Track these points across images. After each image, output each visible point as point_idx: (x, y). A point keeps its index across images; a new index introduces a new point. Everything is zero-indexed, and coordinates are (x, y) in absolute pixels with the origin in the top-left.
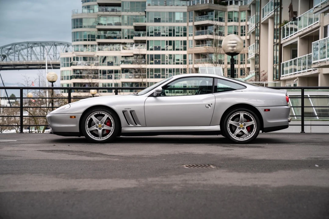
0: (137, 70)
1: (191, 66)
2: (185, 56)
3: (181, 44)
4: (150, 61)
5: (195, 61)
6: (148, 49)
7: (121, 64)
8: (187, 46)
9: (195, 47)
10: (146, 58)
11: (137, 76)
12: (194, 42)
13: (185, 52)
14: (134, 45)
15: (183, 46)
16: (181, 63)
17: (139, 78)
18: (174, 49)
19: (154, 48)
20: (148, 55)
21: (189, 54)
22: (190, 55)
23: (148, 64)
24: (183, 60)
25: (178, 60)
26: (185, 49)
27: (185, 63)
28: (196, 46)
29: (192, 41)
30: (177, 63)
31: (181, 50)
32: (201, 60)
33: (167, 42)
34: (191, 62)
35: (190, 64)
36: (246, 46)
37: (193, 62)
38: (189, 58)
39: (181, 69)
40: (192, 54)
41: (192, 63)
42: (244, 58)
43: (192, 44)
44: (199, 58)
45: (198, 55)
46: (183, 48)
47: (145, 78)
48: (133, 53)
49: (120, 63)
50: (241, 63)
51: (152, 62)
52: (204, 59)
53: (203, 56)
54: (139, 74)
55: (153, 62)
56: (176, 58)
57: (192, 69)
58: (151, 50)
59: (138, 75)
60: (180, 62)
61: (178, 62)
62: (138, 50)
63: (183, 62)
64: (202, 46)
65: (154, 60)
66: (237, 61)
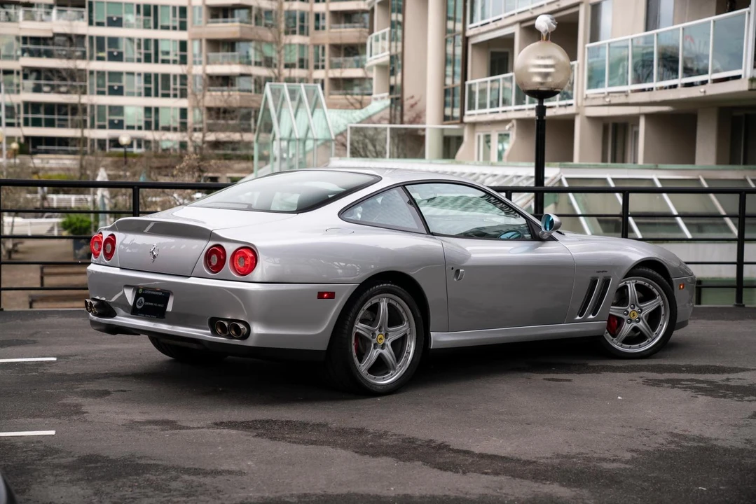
0: (64, 74)
1: (197, 70)
2: (183, 45)
3: (174, 15)
4: (97, 52)
5: (207, 58)
6: (91, 23)
7: (23, 55)
8: (189, 20)
9: (208, 22)
10: (87, 44)
11: (63, 89)
12: (204, 10)
13: (183, 35)
14: (54, 12)
15: (178, 18)
16: (175, 62)
17: (67, 92)
18: (156, 27)
19: (105, 21)
20: (91, 38)
21: (193, 40)
22: (196, 44)
23: (91, 58)
24: (178, 53)
25: (167, 53)
26: (183, 27)
27: (183, 60)
28: (210, 20)
29: (200, 8)
30: (164, 61)
31: (175, 28)
32: (224, 57)
33: (138, 6)
34: (197, 59)
35: (195, 63)
36: (327, 28)
37: (203, 59)
38: (194, 49)
39: (175, 76)
40: (201, 40)
41: (200, 63)
42: (323, 55)
43: (200, 16)
44: (218, 51)
45: (217, 45)
46: (177, 24)
47: (84, 93)
48: (51, 30)
49: (19, 53)
50: (317, 67)
51: (101, 54)
52: (230, 54)
53: (226, 47)
54: (69, 83)
55: (105, 54)
56: (162, 47)
57: (202, 77)
58: (100, 24)
59: (66, 85)
60: (171, 57)
61: (166, 57)
62: (66, 22)
63: (178, 58)
64: (224, 22)
65: (107, 49)
66: (307, 61)
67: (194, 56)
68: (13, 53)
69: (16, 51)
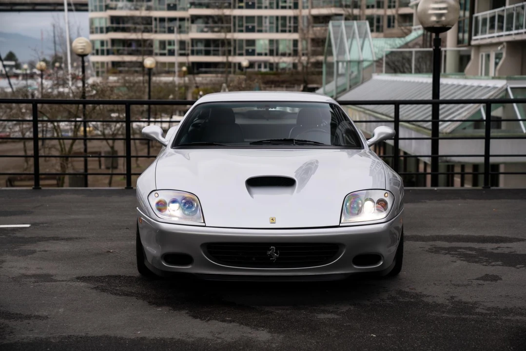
0: (216, 19)
1: (305, 12)
4: (239, 3)
5: (312, 3)
7: (190, 8)
11: (216, 29)
16: (290, 8)
17: (219, 32)
23: (234, 8)
24: (293, 1)
25: (285, 2)
27: (296, 6)
30: (284, 8)
32: (323, 2)
34: (305, 5)
35: (304, 8)
37: (309, 4)
39: (290, 17)
41: (307, 7)
47: (230, 31)
49: (189, 6)
50: (389, 7)
51: (241, 4)
54: (220, 25)
55: (243, 4)
57: (307, 17)
59: (218, 27)
60: (287, 5)
61: (284, 5)
63: (292, 5)
65: (244, 1)
66: (383, 3)
67: (303, 2)
68: (185, 6)
69: (187, 5)
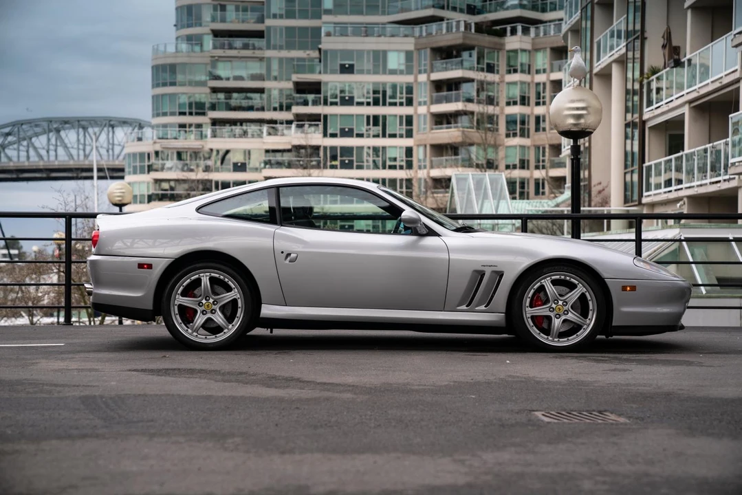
1: (422, 174)
2: (409, 151)
3: (401, 124)
4: (331, 162)
5: (431, 161)
6: (325, 135)
7: (265, 168)
8: (415, 127)
9: (432, 129)
10: (321, 154)
12: (429, 118)
13: (408, 142)
14: (293, 126)
15: (404, 127)
16: (401, 167)
18: (384, 136)
19: (338, 132)
20: (325, 148)
21: (418, 146)
22: (421, 150)
23: (325, 167)
24: (404, 158)
25: (395, 159)
26: (409, 134)
27: (410, 165)
28: (435, 127)
29: (425, 116)
30: (391, 167)
31: (401, 136)
32: (446, 160)
33: (368, 117)
34: (422, 164)
35: (420, 168)
36: (547, 129)
37: (428, 164)
38: (419, 154)
39: (401, 180)
40: (425, 146)
41: (425, 167)
42: (544, 156)
43: (425, 124)
44: (442, 156)
45: (440, 149)
46: (404, 132)
48: (289, 143)
49: (263, 165)
50: (537, 167)
51: (334, 163)
52: (453, 157)
53: (450, 152)
55: (337, 163)
56: (389, 154)
57: (425, 180)
58: (334, 135)
60: (398, 163)
61: (393, 163)
62: (303, 135)
63: (404, 164)
64: (447, 128)
65: (339, 158)
66: (528, 161)
67: (419, 161)
68: (257, 166)
69: (260, 165)
